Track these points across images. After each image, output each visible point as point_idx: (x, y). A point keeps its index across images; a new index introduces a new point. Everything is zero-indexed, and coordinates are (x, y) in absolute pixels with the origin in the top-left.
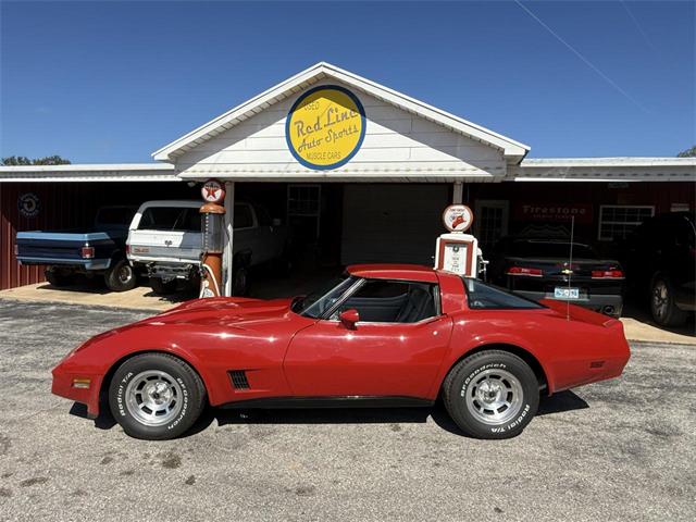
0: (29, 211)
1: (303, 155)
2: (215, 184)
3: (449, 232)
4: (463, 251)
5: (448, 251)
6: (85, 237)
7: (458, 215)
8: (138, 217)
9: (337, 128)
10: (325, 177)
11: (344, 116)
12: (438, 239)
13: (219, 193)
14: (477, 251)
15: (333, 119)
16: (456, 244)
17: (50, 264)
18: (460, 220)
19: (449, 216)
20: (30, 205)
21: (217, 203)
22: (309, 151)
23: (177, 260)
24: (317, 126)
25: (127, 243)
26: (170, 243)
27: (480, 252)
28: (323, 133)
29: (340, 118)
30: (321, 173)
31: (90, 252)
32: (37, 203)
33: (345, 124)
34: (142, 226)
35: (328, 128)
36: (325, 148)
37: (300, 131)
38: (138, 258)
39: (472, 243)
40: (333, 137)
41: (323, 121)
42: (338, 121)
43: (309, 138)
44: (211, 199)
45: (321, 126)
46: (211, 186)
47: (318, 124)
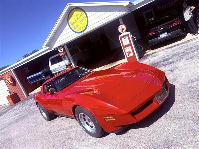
0: (27, 71)
1: (76, 31)
2: (60, 47)
3: (121, 34)
4: (127, 37)
5: (123, 39)
7: (122, 28)
8: (50, 63)
9: (80, 19)
10: (84, 34)
11: (81, 15)
12: (119, 38)
13: (62, 49)
14: (131, 36)
15: (78, 17)
16: (124, 37)
17: (38, 82)
18: (123, 29)
19: (120, 30)
20: (27, 70)
21: (63, 52)
22: (77, 29)
23: (64, 69)
24: (76, 21)
25: (51, 70)
26: (60, 66)
27: (132, 36)
28: (78, 23)
29: (80, 16)
30: (82, 33)
32: (28, 68)
33: (82, 17)
34: (52, 64)
35: (78, 20)
37: (72, 24)
38: (55, 72)
39: (128, 34)
40: (81, 22)
41: (76, 19)
42: (80, 17)
43: (75, 25)
44: (61, 52)
45: (76, 20)
46: (60, 48)
47: (75, 20)
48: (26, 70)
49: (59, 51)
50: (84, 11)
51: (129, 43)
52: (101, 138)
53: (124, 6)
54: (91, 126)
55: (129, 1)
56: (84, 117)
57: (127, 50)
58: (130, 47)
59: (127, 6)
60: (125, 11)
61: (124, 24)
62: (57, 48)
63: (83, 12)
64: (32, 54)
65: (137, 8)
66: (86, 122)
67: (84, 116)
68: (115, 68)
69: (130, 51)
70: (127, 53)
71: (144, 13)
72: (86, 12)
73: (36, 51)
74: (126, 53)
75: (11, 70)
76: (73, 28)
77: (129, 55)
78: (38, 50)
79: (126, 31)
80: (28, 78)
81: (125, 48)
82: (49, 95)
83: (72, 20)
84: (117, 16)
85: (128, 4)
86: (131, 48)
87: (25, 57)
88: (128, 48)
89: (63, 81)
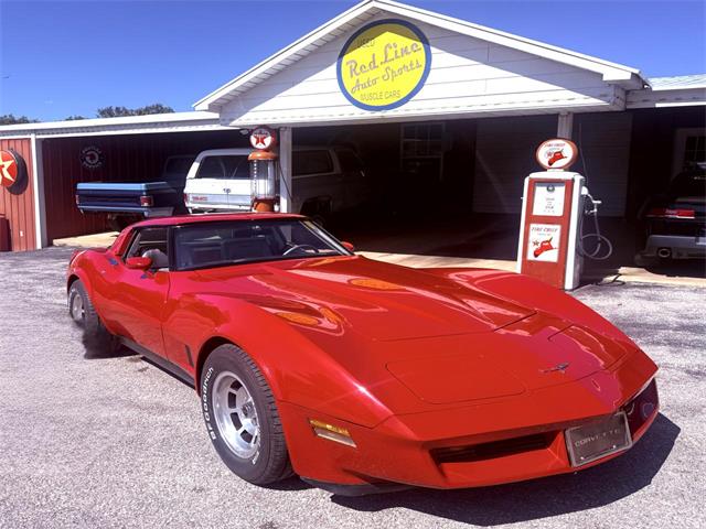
0: (92, 163)
1: (356, 96)
2: (264, 131)
3: (544, 170)
4: (560, 191)
5: (541, 191)
6: (141, 187)
7: (557, 152)
8: (195, 167)
9: (395, 65)
10: (383, 118)
11: (405, 51)
12: (527, 180)
13: (268, 141)
14: (580, 191)
16: (551, 184)
17: (112, 212)
18: (558, 156)
19: (543, 154)
20: (92, 157)
21: (266, 150)
22: (362, 91)
23: (238, 207)
24: (373, 65)
25: (185, 191)
26: (228, 191)
27: (585, 191)
28: (380, 72)
29: (399, 54)
30: (378, 114)
31: (149, 201)
32: (100, 155)
33: (406, 60)
34: (200, 175)
35: (386, 65)
36: (381, 86)
37: (353, 71)
38: (196, 206)
39: (573, 180)
40: (391, 75)
41: (380, 58)
42: (397, 57)
43: (363, 78)
44: (260, 146)
45: (377, 63)
46: (260, 133)
47: (374, 61)
48: (88, 158)
49: (253, 140)
50: (424, 41)
51: (558, 211)
52: (266, 490)
53: (605, 79)
54: (245, 432)
55: (636, 71)
56: (234, 392)
57: (538, 234)
59: (618, 85)
60: (600, 97)
61: (574, 139)
62: (251, 131)
63: (420, 45)
64: (140, 113)
65: (658, 105)
66: (233, 411)
67: (236, 385)
68: (452, 276)
69: (549, 242)
71: (682, 134)
72: (433, 50)
73: (159, 110)
74: (531, 245)
75: (33, 137)
76: (349, 84)
77: (536, 255)
78: (170, 111)
79: (571, 168)
80: (81, 186)
81: (533, 226)
82: (137, 268)
83: (359, 55)
84: (556, 103)
85: (627, 76)
86: (559, 231)
87: (108, 113)
88: (548, 230)
89: (215, 244)
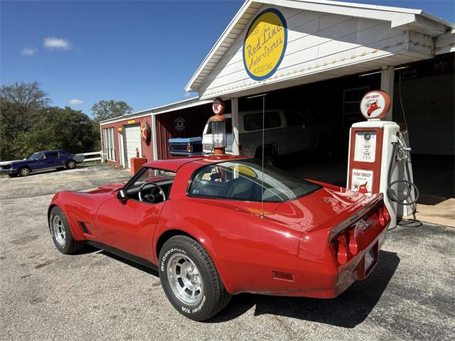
0: (180, 127)
1: (251, 71)
2: (218, 101)
6: (188, 140)
7: (372, 101)
8: (206, 127)
9: (269, 44)
11: (274, 32)
13: (219, 108)
15: (267, 37)
18: (374, 107)
19: (364, 104)
20: (180, 124)
22: (255, 67)
24: (259, 46)
25: (203, 142)
28: (262, 51)
29: (271, 35)
31: (190, 148)
33: (274, 39)
35: (265, 46)
37: (250, 52)
38: (206, 151)
39: (383, 128)
40: (269, 50)
42: (270, 38)
44: (217, 112)
45: (261, 45)
47: (259, 44)
48: (178, 125)
53: (392, 25)
55: (419, 12)
57: (359, 178)
58: (371, 172)
69: (365, 185)
70: (356, 187)
75: (152, 114)
81: (354, 171)
83: (252, 40)
85: (412, 19)
88: (364, 175)
